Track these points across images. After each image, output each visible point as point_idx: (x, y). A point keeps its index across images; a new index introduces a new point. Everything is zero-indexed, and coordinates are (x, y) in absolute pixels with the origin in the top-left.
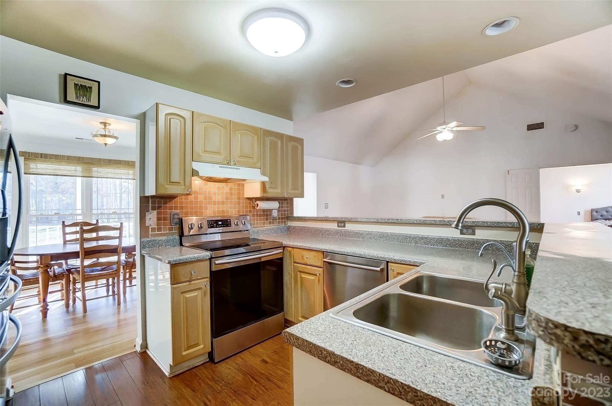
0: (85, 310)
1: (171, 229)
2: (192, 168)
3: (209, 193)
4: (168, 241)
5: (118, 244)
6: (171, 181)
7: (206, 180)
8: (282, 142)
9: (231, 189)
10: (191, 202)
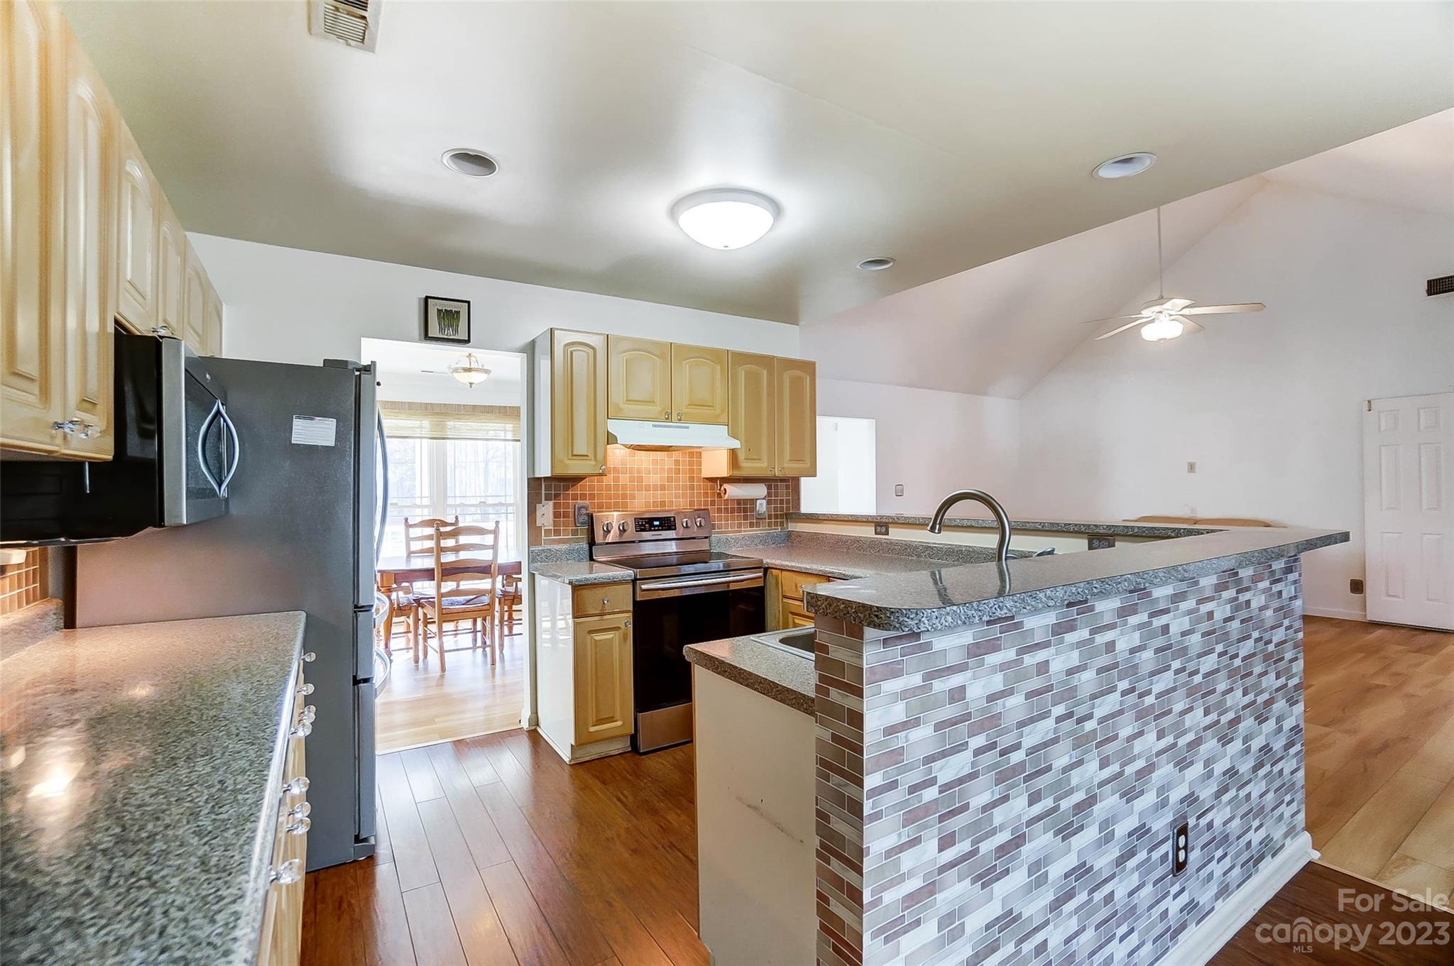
0: (443, 669)
1: (575, 533)
2: (608, 431)
3: (639, 471)
4: (570, 552)
5: (491, 559)
6: (575, 453)
7: (633, 449)
8: (770, 374)
9: (677, 462)
10: (608, 487)
